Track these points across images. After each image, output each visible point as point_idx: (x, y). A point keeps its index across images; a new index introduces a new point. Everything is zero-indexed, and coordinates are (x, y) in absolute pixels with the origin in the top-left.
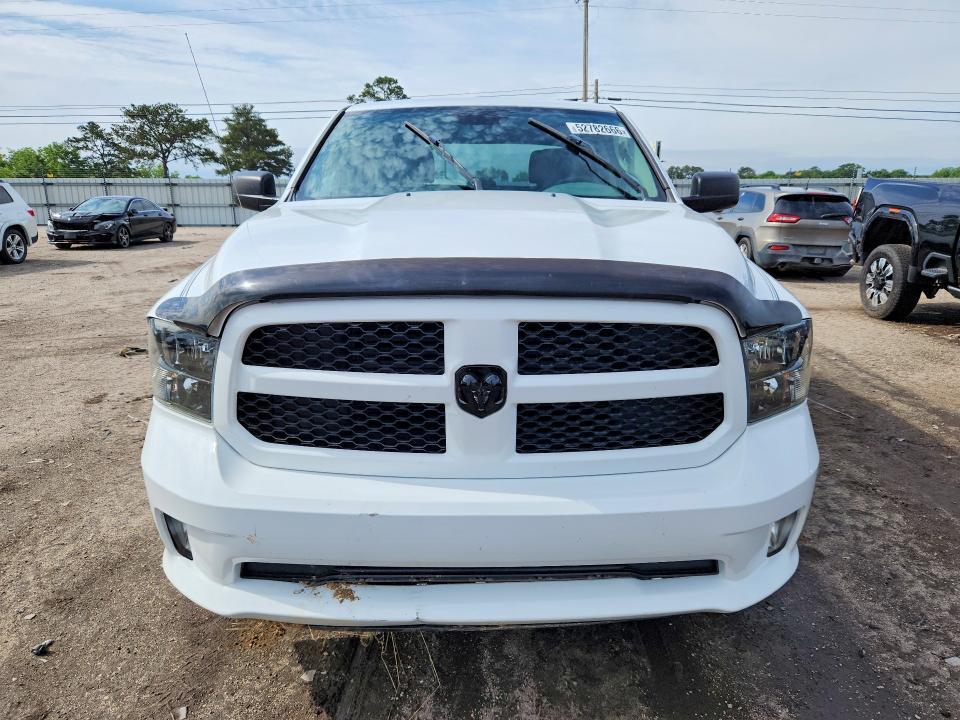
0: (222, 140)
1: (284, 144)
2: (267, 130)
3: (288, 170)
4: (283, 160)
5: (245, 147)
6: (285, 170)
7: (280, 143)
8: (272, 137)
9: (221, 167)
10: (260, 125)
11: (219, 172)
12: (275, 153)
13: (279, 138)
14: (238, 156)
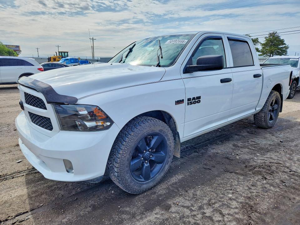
0: (263, 45)
1: (286, 44)
2: (280, 40)
3: (285, 53)
4: (284, 50)
5: (271, 46)
6: (284, 54)
7: (285, 44)
8: (282, 42)
9: (260, 53)
10: (278, 38)
11: (259, 55)
12: (282, 48)
13: (285, 42)
14: (267, 49)
